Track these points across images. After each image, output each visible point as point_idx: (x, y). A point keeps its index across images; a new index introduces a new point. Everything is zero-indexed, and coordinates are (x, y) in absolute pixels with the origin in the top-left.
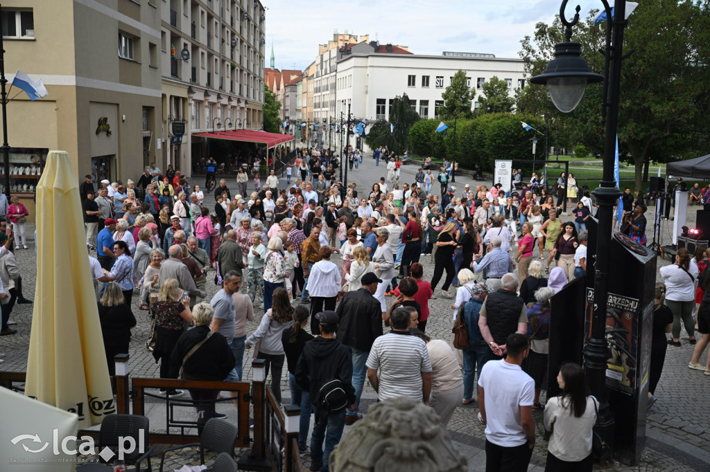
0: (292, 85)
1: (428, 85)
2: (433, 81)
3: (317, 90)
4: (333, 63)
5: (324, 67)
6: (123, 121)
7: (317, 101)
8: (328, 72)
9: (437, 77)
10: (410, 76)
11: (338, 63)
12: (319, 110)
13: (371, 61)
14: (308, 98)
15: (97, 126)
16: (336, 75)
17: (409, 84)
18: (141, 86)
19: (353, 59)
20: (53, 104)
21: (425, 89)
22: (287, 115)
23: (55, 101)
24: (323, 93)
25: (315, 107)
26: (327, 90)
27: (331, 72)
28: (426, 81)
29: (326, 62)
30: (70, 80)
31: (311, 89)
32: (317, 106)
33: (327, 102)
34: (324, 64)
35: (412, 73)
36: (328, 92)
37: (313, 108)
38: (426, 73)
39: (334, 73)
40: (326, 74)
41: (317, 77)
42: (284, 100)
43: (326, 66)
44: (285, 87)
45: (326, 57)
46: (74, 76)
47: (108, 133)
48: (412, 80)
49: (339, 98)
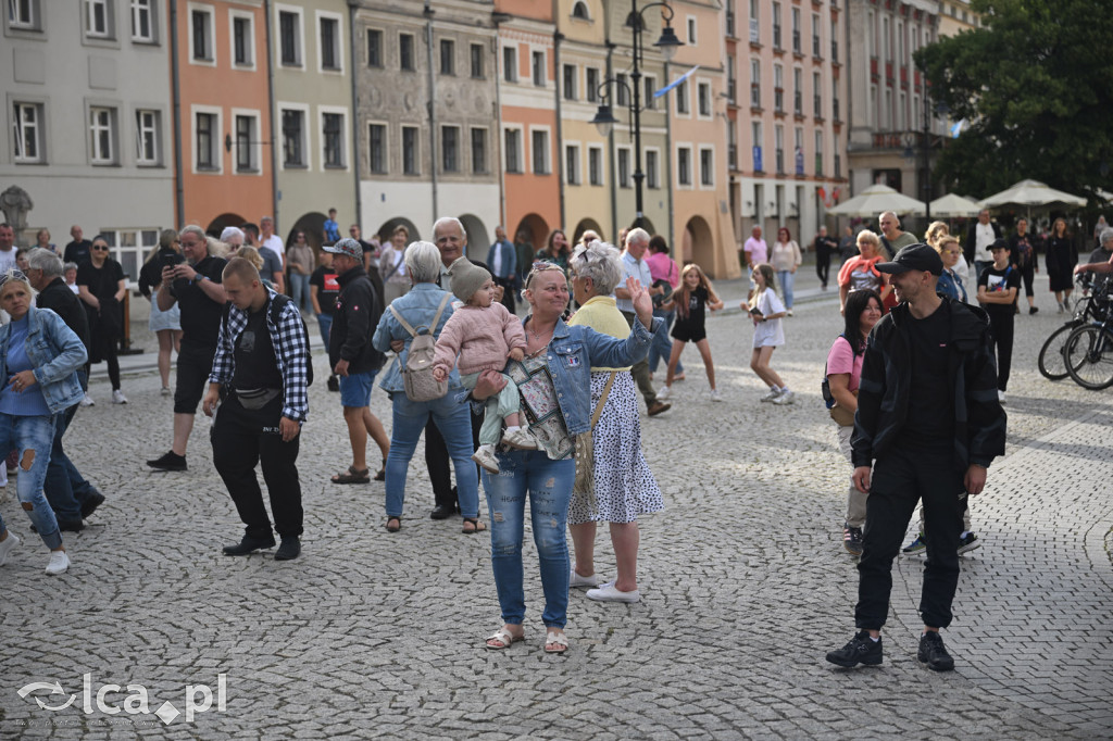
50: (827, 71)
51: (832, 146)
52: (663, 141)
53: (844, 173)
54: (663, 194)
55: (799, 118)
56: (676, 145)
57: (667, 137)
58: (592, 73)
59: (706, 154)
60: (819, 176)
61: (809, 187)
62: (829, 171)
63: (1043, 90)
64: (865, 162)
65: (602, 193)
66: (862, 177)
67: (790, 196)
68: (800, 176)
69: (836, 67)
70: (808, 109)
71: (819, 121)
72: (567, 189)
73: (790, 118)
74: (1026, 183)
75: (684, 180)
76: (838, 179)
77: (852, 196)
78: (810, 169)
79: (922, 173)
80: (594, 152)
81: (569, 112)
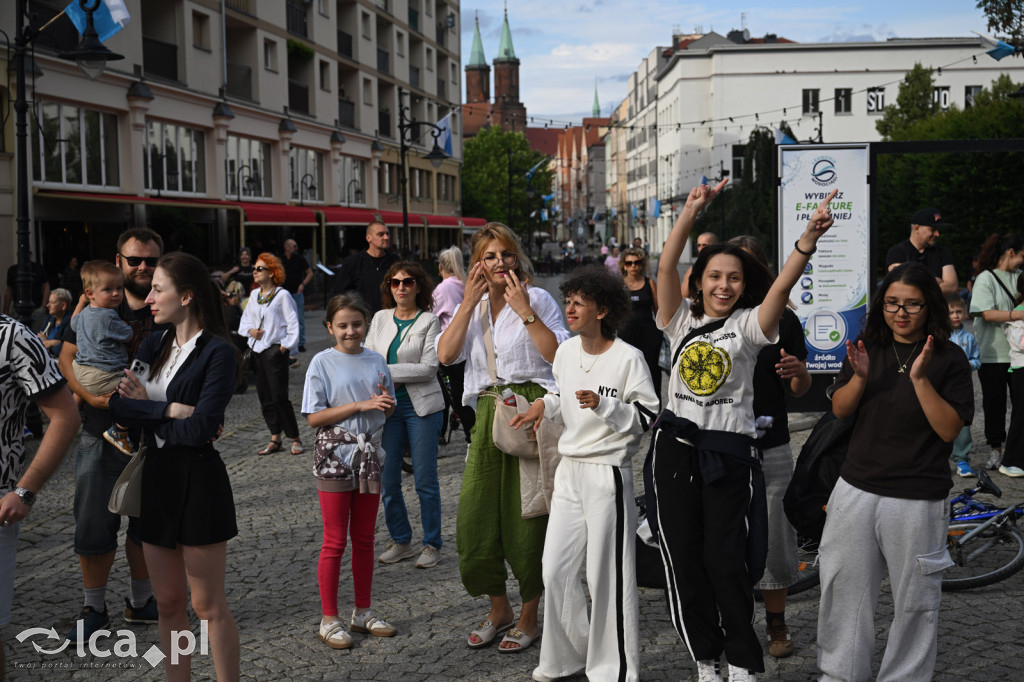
0: (597, 147)
1: (848, 108)
2: (859, 101)
3: (631, 145)
4: (652, 83)
5: (639, 96)
7: (631, 166)
8: (645, 104)
9: (870, 90)
10: (806, 92)
11: (659, 79)
12: (633, 185)
13: (719, 63)
14: (618, 166)
16: (656, 107)
17: (806, 109)
19: (682, 63)
21: (843, 119)
22: (592, 204)
24: (641, 148)
25: (629, 181)
26: (645, 141)
27: (649, 103)
28: (843, 100)
29: (642, 83)
31: (623, 147)
32: (631, 177)
33: (645, 166)
34: (639, 88)
35: (811, 83)
36: (645, 146)
37: (625, 182)
38: (843, 82)
39: (653, 105)
40: (642, 108)
41: (631, 118)
42: (587, 177)
43: (643, 92)
44: (589, 149)
45: (642, 76)
48: (810, 100)
49: (663, 152)
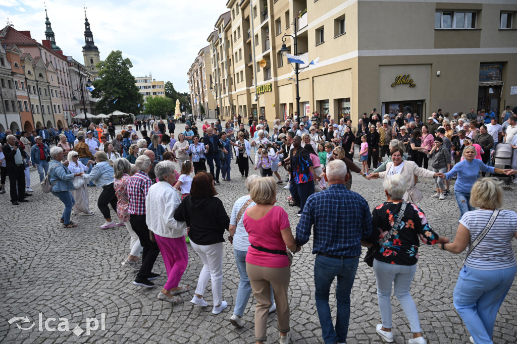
6: (438, 76)
15: (394, 81)
18: (479, 47)
20: (350, 70)
23: (351, 69)
30: (355, 54)
46: (357, 51)
47: (412, 85)
50: (68, 88)
51: (71, 103)
52: (50, 103)
53: (74, 110)
54: (52, 115)
55: (65, 98)
56: (53, 104)
57: (51, 102)
58: (34, 87)
59: (59, 106)
60: (70, 110)
61: (69, 112)
62: (72, 109)
63: (117, 93)
64: (78, 107)
65: (40, 116)
66: (78, 110)
67: (66, 115)
68: (67, 110)
69: (69, 87)
70: (66, 96)
71: (68, 98)
72: (34, 115)
73: (63, 98)
74: (116, 111)
75: (55, 112)
76: (73, 111)
77: (76, 115)
78: (68, 109)
79: (91, 109)
80: (37, 106)
81: (31, 97)
